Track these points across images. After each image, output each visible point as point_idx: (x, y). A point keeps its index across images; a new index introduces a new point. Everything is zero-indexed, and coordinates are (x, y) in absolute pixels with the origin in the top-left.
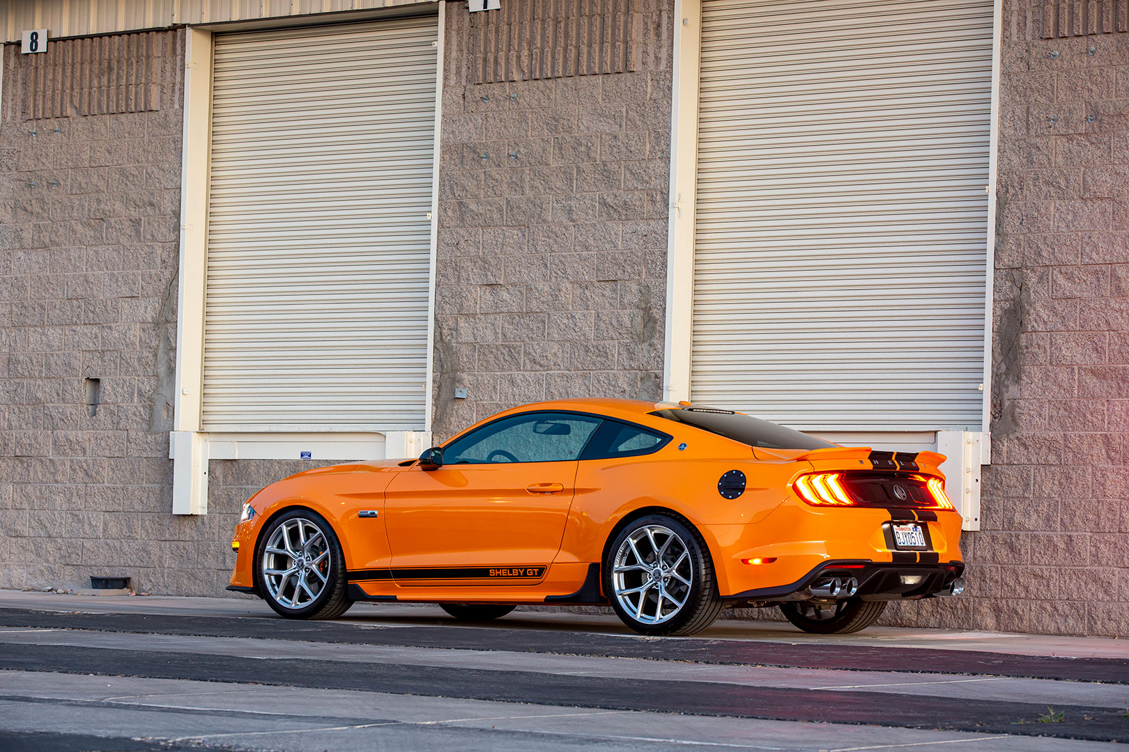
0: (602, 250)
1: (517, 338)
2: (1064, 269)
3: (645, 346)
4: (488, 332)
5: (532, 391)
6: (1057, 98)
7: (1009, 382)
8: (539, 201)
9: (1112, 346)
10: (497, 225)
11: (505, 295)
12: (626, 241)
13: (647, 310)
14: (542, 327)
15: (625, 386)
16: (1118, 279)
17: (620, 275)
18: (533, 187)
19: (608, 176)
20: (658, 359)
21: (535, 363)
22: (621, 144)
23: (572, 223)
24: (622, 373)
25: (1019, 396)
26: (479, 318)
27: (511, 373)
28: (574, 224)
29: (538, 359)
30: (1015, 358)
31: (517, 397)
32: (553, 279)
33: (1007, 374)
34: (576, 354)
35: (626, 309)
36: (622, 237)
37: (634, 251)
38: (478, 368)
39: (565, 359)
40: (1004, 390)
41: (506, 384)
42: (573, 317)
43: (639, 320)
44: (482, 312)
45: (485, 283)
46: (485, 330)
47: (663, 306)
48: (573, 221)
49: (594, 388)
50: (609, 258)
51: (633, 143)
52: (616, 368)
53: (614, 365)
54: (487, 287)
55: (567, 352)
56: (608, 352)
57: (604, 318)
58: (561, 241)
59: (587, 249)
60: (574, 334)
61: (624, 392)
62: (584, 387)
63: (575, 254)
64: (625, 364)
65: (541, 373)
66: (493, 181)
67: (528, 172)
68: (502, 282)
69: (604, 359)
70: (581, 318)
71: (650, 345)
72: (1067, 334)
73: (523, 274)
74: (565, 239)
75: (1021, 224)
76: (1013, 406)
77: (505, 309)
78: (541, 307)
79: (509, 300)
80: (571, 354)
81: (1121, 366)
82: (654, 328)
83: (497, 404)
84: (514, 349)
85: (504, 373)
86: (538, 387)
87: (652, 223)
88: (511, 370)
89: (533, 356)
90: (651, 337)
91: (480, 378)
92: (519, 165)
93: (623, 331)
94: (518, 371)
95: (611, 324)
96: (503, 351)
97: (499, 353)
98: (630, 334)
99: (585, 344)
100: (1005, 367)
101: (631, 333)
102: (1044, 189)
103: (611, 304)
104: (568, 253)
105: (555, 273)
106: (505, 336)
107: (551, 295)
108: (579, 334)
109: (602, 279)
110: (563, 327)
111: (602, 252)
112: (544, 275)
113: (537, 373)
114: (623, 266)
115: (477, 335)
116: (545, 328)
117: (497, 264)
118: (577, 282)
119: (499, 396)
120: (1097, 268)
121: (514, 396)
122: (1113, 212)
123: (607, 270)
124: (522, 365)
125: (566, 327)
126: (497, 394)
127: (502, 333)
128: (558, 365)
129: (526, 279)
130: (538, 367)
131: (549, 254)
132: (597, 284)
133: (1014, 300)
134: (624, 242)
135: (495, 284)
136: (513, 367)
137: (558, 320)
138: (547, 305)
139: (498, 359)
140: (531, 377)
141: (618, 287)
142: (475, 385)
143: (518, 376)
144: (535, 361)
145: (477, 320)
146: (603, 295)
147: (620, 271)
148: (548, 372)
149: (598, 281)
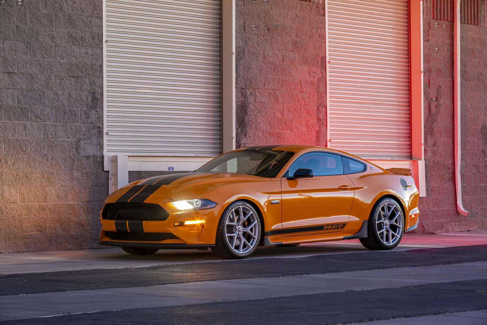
1: (27, 103)
2: (259, 90)
3: (94, 112)
4: (10, 100)
5: (36, 133)
6: (254, 19)
7: (242, 136)
8: (35, 30)
9: (275, 123)
10: (12, 40)
11: (18, 80)
13: (93, 94)
15: (85, 132)
16: (277, 96)
17: (80, 75)
18: (31, 22)
19: (71, 22)
20: (100, 119)
21: (38, 117)
22: (78, 6)
23: (54, 44)
24: (83, 125)
27: (24, 122)
28: (55, 45)
29: (40, 115)
30: (245, 126)
31: (28, 135)
32: (45, 73)
33: (241, 133)
34: (59, 114)
35: (83, 92)
36: (80, 55)
37: (86, 63)
38: (4, 119)
39: (53, 117)
40: (241, 139)
41: (21, 129)
42: (56, 94)
43: (90, 98)
44: (5, 87)
45: (7, 71)
46: (7, 98)
47: (101, 92)
48: (55, 43)
49: (69, 132)
50: (74, 65)
51: (84, 7)
53: (79, 121)
55: (54, 113)
56: (76, 114)
57: (73, 96)
58: (48, 53)
59: (63, 58)
60: (58, 103)
61: (85, 135)
62: (63, 132)
63: (57, 60)
64: (85, 120)
65: (40, 123)
66: (9, 15)
67: (28, 13)
68: (16, 72)
69: (74, 117)
70: (62, 95)
71: (96, 111)
72: (261, 117)
73: (28, 68)
74: (51, 52)
75: (244, 69)
76: (244, 146)
77: (19, 87)
78: (39, 87)
79: (20, 82)
81: (278, 131)
82: (97, 103)
83: (17, 139)
84: (25, 109)
85: (20, 122)
86: (39, 131)
87: (94, 49)
89: (37, 114)
90: (96, 107)
91: (6, 124)
92: (23, 8)
93: (83, 103)
94: (27, 121)
95: (77, 99)
97: (16, 111)
99: (64, 109)
100: (240, 130)
101: (87, 105)
102: (251, 56)
103: (75, 89)
104: (53, 60)
105: (46, 69)
106: (19, 102)
107: (45, 82)
108: (60, 103)
109: (71, 76)
110: (51, 99)
111: (70, 61)
112: (40, 70)
113: (38, 123)
114: (82, 70)
115: (3, 100)
116: (41, 99)
117: (12, 62)
118: (58, 76)
119: (18, 134)
120: (269, 91)
121: (26, 135)
122: (274, 69)
123: (74, 71)
124: (30, 118)
125: (53, 99)
126: (16, 133)
127: (18, 100)
128: (50, 119)
129: (30, 71)
130: (38, 120)
131: (42, 60)
132: (68, 78)
133: (242, 102)
134: (81, 57)
135: (13, 73)
136: (24, 119)
137: (49, 95)
138: (43, 86)
139: (15, 114)
140: (35, 125)
141: (79, 81)
142: (4, 128)
143: (28, 124)
144: (37, 117)
145: (2, 92)
146: (71, 84)
147: (80, 72)
148: (45, 123)
149: (68, 76)
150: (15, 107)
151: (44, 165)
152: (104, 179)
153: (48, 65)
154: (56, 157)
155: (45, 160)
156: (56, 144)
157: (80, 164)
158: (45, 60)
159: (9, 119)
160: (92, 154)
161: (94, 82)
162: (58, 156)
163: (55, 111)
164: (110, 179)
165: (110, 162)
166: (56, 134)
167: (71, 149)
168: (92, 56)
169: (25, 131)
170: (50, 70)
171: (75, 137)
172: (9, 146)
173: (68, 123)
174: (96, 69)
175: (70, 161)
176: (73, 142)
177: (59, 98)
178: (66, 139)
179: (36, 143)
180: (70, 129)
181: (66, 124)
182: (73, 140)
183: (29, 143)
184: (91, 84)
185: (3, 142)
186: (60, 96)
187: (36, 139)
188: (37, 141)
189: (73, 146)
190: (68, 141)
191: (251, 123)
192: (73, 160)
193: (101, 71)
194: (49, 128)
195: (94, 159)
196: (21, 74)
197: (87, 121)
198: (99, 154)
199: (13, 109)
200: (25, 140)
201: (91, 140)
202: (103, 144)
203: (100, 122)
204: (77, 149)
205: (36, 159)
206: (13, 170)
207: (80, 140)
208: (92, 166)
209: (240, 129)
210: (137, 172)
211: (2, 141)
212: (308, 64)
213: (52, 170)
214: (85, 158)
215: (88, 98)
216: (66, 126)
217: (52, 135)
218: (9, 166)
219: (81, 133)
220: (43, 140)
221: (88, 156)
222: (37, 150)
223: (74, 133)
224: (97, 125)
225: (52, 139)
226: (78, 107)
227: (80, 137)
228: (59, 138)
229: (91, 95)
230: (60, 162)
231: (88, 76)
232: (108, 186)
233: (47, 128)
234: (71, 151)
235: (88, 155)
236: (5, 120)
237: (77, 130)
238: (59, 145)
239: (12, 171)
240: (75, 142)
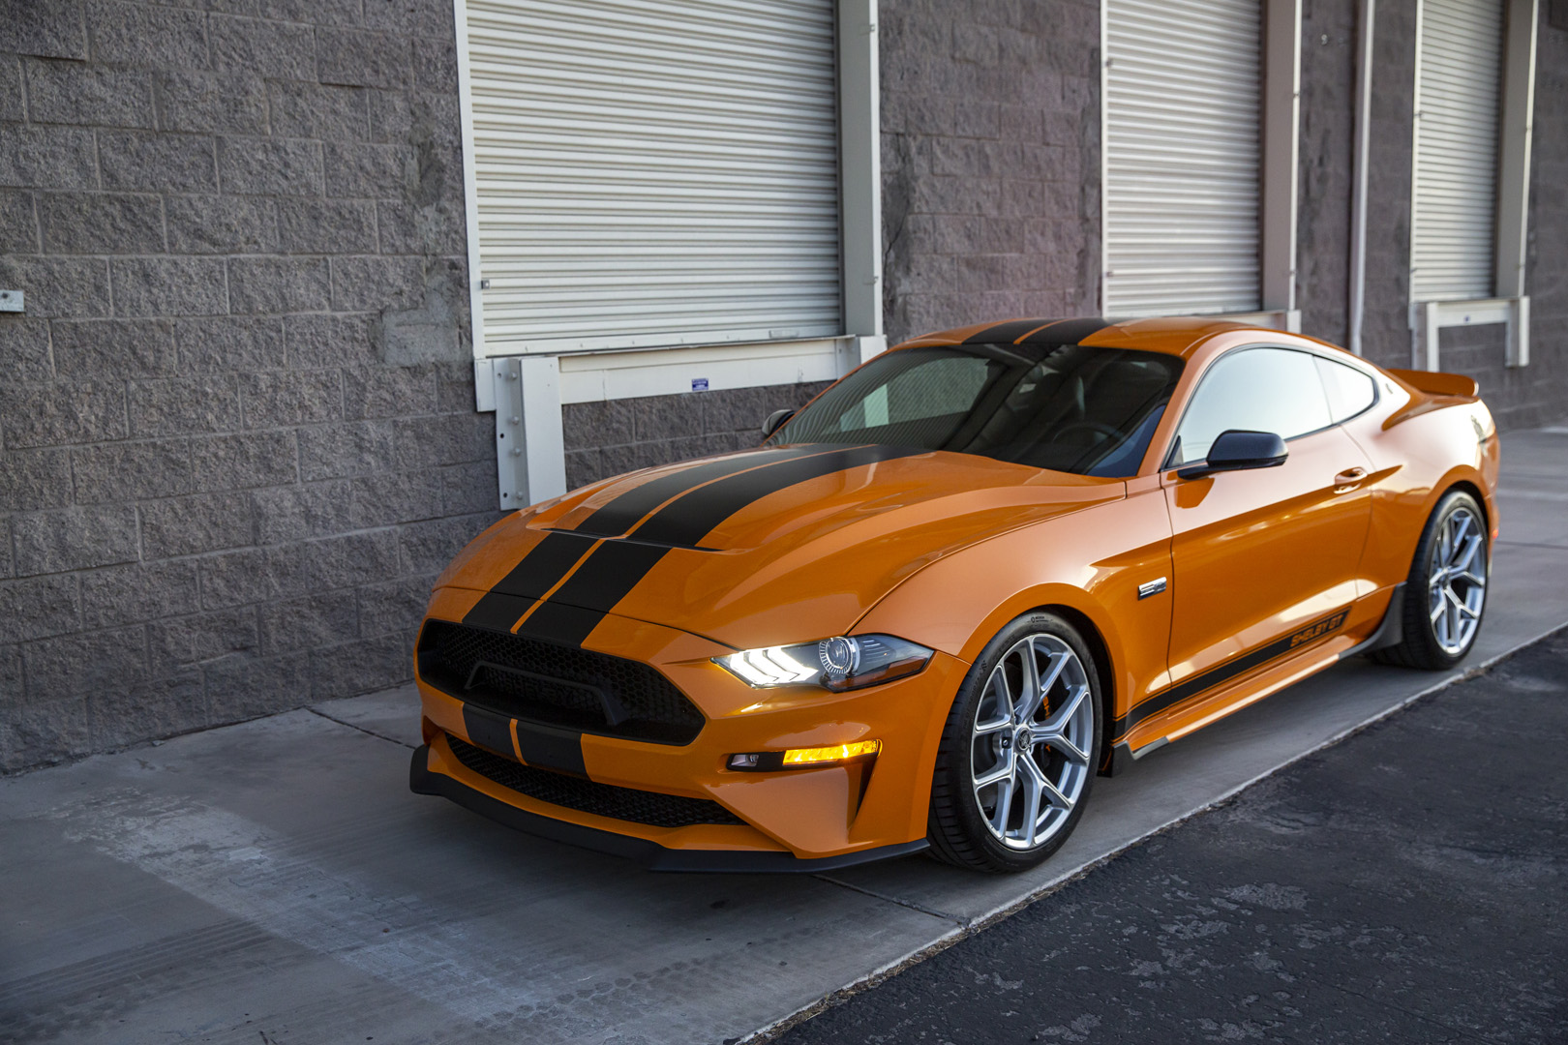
0: (327, 24)
1: (147, 184)
2: (941, 139)
3: (430, 212)
4: (62, 166)
5: (199, 295)
7: (900, 274)
9: (982, 233)
11: (98, 90)
12: (375, 14)
13: (426, 148)
14: (203, 165)
15: (400, 282)
16: (987, 157)
17: (370, 79)
20: (454, 236)
21: (200, 237)
24: (390, 260)
25: (910, 291)
26: (26, 132)
27: (140, 257)
29: (209, 229)
30: (905, 245)
31: (163, 307)
32: (222, 68)
33: (897, 265)
34: (294, 221)
35: (386, 142)
36: (365, 5)
37: (392, 36)
38: (45, 245)
39: (269, 233)
40: (896, 282)
41: (129, 283)
42: (276, 149)
43: (413, 164)
44: (38, 118)
45: (37, 51)
46: (51, 160)
47: (456, 144)
49: (338, 288)
50: (344, 41)
52: (378, 251)
53: (375, 245)
54: (40, 63)
55: (272, 219)
56: (363, 220)
57: (346, 156)
59: (294, 15)
60: (284, 183)
61: (400, 293)
62: (314, 286)
63: (268, 22)
64: (398, 243)
65: (214, 257)
68: (85, 56)
69: (353, 234)
70: (298, 152)
71: (441, 211)
72: (947, 217)
73: (140, 45)
75: (902, 78)
76: (905, 303)
77: (104, 119)
78: (198, 119)
79: (109, 100)
80: (279, 221)
81: (989, 255)
82: (440, 181)
83: (112, 324)
84: (141, 205)
85: (121, 257)
86: (210, 286)
88: (139, 251)
89: (195, 223)
90: (438, 197)
91: (56, 267)
93: (387, 182)
94: (156, 252)
95: (362, 168)
96: (108, 208)
97: (99, 212)
98: (399, 190)
99: (311, 204)
100: (894, 255)
101: (404, 188)
103: (353, 130)
104: (251, 18)
105: (224, 54)
106: (111, 177)
107: (223, 101)
108: (295, 183)
109: (333, 81)
110: (255, 167)
111: (325, 28)
112: (196, 56)
113: (206, 257)
114: (374, 62)
115: (30, 170)
116: (212, 166)
117: (64, 14)
118: (278, 80)
119: (115, 305)
120: (967, 142)
121: (156, 305)
122: (978, 79)
123: (342, 65)
124: (166, 241)
125: (264, 167)
126: (107, 301)
127: (103, 170)
128: (256, 242)
129: (151, 57)
130: (206, 246)
131: (204, 14)
132: (321, 90)
133: (898, 173)
134: (370, 15)
135: (67, 59)
136: (142, 245)
137: (245, 153)
138: (214, 119)
139: (99, 226)
140: (192, 265)
141: (367, 101)
142: (44, 283)
143: (161, 263)
144: (199, 234)
145: (22, 136)
146: (335, 112)
147: (369, 70)
148: (233, 256)
149: (322, 84)
150: (92, 199)
151: (244, 410)
152: (478, 439)
153: (232, 37)
154: (291, 378)
155: (243, 392)
156: (287, 333)
157: (388, 397)
158: (215, 18)
159: (70, 247)
160: (433, 360)
161: (426, 106)
162: (300, 375)
163: (275, 211)
164: (502, 436)
165: (498, 381)
166: (283, 298)
167: (348, 346)
168: (413, 11)
169: (150, 292)
170: (241, 56)
171: (363, 302)
172: (80, 350)
173: (332, 254)
174: (429, 61)
175: (347, 390)
176: (357, 322)
177: (287, 165)
178: (327, 312)
179: (201, 334)
180: (339, 276)
181: (325, 260)
182: (354, 313)
183: (169, 333)
184: (413, 113)
185: (46, 339)
186: (292, 156)
187: (202, 319)
188: (204, 327)
189: (356, 335)
190: (334, 319)
191: (921, 235)
192: (358, 384)
193: (452, 69)
194: (252, 274)
195: (439, 377)
196: (112, 68)
197: (408, 246)
198: (457, 356)
199: (85, 207)
200: (151, 323)
201: (427, 309)
202: (470, 323)
203: (454, 249)
204: (374, 346)
205: (205, 394)
206: (106, 444)
207: (381, 313)
208: (435, 398)
209: (892, 254)
210: (593, 404)
211: (43, 335)
212: (1061, 67)
213: (276, 428)
214: (406, 375)
215: (403, 165)
216: (327, 267)
217: (267, 299)
218: (82, 432)
219: (386, 288)
220: (233, 322)
221: (415, 368)
222: (206, 360)
223: (356, 289)
224: (445, 257)
225: (271, 316)
226: (367, 197)
227: (382, 303)
228: (297, 310)
229: (416, 151)
230: (306, 397)
231: (401, 87)
232: (496, 459)
233: (246, 275)
234: (349, 352)
235: (415, 361)
236: (48, 250)
237: (368, 278)
238: (301, 334)
239: (101, 445)
240: (363, 321)
